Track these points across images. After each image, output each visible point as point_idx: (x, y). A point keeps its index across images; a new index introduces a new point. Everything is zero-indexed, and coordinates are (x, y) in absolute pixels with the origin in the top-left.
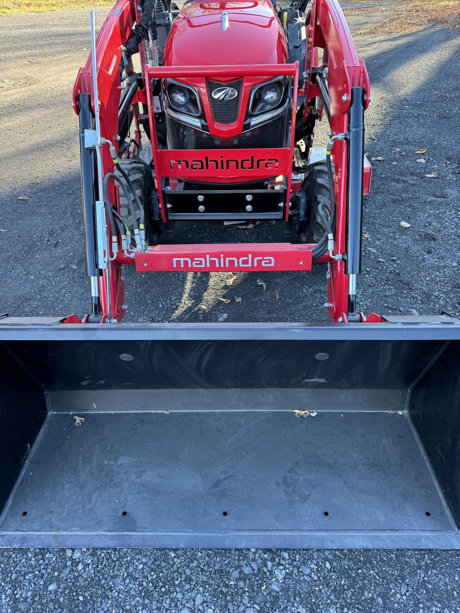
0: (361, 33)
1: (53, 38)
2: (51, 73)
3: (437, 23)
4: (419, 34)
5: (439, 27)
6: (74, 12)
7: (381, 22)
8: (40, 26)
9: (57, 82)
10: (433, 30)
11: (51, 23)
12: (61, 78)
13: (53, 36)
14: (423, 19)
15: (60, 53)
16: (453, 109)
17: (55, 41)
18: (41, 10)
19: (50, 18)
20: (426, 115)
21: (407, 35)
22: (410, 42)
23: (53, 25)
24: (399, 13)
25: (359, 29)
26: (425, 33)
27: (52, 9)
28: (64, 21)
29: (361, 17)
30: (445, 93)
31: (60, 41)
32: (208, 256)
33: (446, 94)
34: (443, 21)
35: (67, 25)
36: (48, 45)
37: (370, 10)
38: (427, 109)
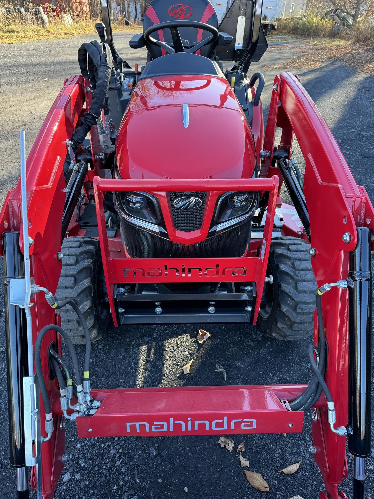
0: (276, 68)
1: (20, 68)
2: (14, 102)
3: (335, 61)
4: (323, 70)
5: (338, 64)
6: (39, 44)
7: (291, 59)
8: (9, 56)
9: (19, 112)
10: (333, 67)
11: (19, 54)
12: (23, 108)
13: (20, 66)
14: (324, 57)
15: (24, 82)
16: (371, 149)
17: (20, 71)
18: (12, 41)
19: (18, 49)
20: (349, 154)
21: (313, 71)
22: (318, 78)
23: (22, 56)
24: (303, 50)
25: (274, 64)
26: (328, 69)
27: (21, 41)
28: (30, 52)
29: (274, 53)
30: (361, 131)
31: (25, 71)
32: (171, 420)
33: (362, 133)
34: (340, 59)
35: (33, 56)
36: (14, 74)
37: (280, 47)
38: (348, 148)
